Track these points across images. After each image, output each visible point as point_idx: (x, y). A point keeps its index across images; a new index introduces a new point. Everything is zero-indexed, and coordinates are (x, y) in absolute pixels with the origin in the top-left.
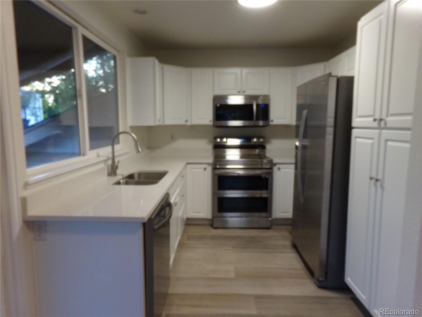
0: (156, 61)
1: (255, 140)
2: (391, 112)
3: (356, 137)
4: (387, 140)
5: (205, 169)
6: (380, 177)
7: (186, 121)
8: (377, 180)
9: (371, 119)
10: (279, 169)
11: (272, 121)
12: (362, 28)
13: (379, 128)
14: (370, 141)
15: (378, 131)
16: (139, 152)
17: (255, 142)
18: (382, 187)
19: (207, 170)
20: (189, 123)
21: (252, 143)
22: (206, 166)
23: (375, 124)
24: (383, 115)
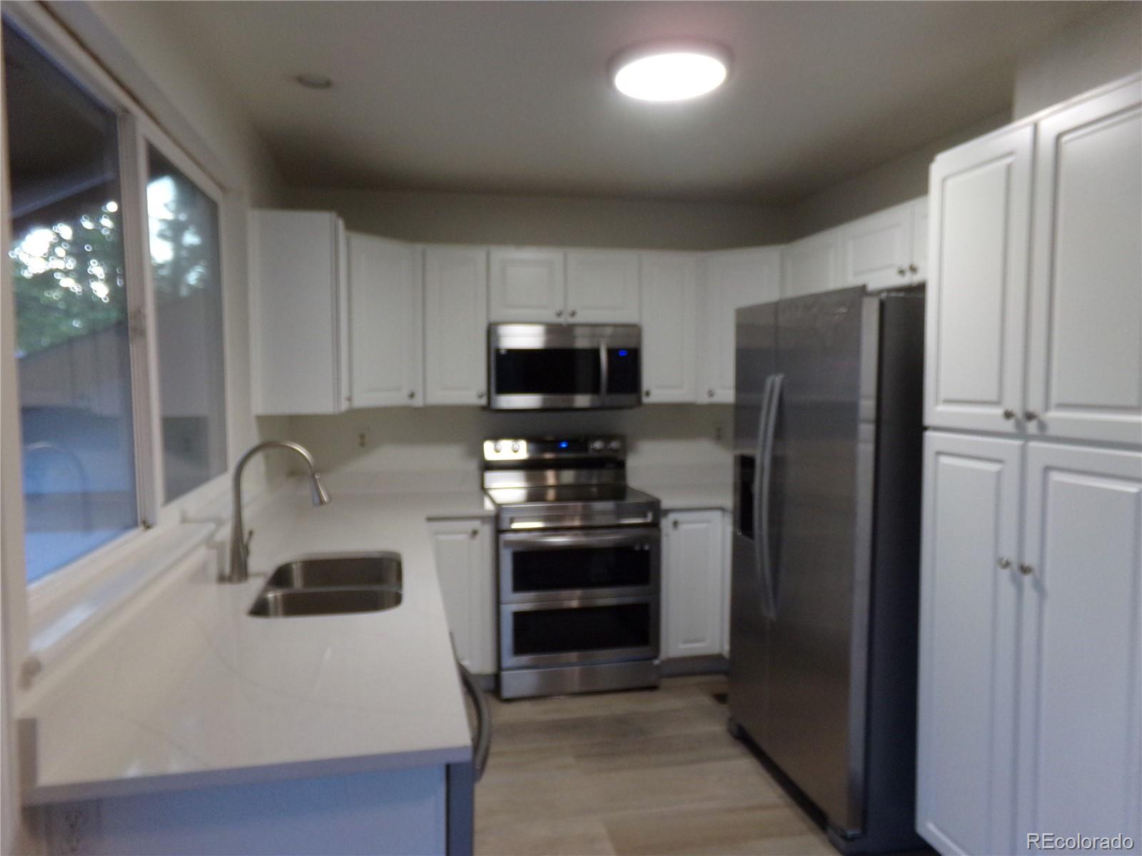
0: (341, 223)
1: (598, 445)
2: (1055, 398)
3: (939, 453)
4: (1047, 469)
5: (475, 533)
6: (1030, 559)
7: (412, 395)
8: (1025, 570)
9: (999, 411)
10: (676, 524)
11: (648, 394)
12: (944, 180)
13: (1021, 434)
14: (994, 467)
15: (1017, 443)
16: (322, 502)
17: (600, 451)
18: (1039, 586)
19: (479, 537)
20: (418, 402)
21: (590, 454)
22: (476, 524)
23: (1009, 426)
24: (1035, 405)
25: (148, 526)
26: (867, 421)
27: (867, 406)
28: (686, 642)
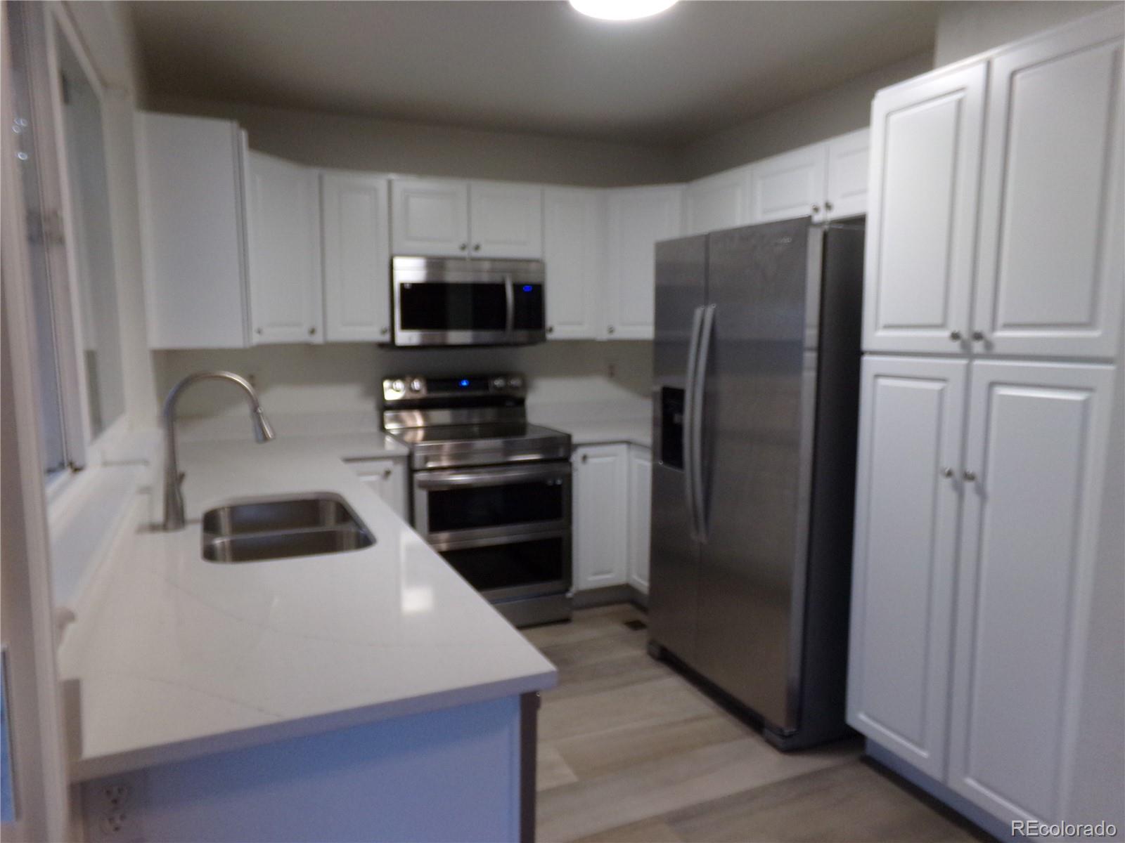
1: (498, 383)
2: (1001, 320)
3: (877, 376)
4: (992, 385)
5: (388, 473)
6: (973, 467)
7: (313, 332)
8: (969, 477)
9: (946, 334)
10: (585, 458)
11: (551, 330)
12: (888, 115)
13: (967, 353)
14: (937, 386)
15: (964, 362)
16: (265, 438)
17: (501, 389)
18: (981, 492)
19: (391, 477)
20: (318, 339)
21: (491, 391)
22: (388, 465)
23: (955, 347)
24: (981, 325)
25: (77, 470)
26: (810, 349)
27: (811, 335)
28: (596, 574)
